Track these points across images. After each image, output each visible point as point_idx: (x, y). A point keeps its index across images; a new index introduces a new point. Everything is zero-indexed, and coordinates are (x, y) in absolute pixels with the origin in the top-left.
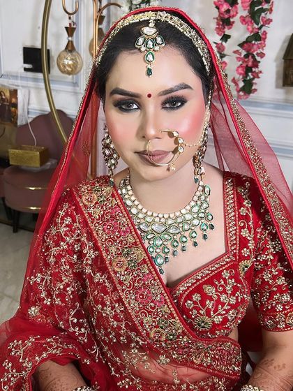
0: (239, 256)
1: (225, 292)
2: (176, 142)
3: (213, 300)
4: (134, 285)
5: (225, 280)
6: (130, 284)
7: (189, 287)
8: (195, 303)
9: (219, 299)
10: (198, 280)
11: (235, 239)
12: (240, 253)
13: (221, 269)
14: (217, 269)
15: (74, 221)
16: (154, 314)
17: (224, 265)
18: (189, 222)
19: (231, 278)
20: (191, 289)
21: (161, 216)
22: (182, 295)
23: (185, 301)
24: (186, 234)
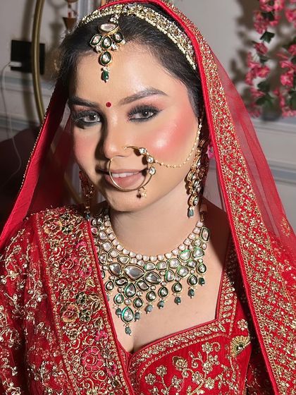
0: (233, 328)
1: (200, 369)
2: (145, 161)
3: (182, 378)
4: (81, 344)
5: (204, 355)
6: (77, 341)
7: (154, 356)
8: (158, 378)
9: (190, 377)
10: (168, 349)
11: (232, 305)
12: (235, 324)
13: (202, 340)
14: (197, 338)
15: (24, 251)
16: (102, 386)
17: (207, 336)
18: (175, 271)
19: (213, 353)
20: (156, 359)
21: (139, 257)
22: (143, 364)
23: (146, 374)
24: (169, 286)
